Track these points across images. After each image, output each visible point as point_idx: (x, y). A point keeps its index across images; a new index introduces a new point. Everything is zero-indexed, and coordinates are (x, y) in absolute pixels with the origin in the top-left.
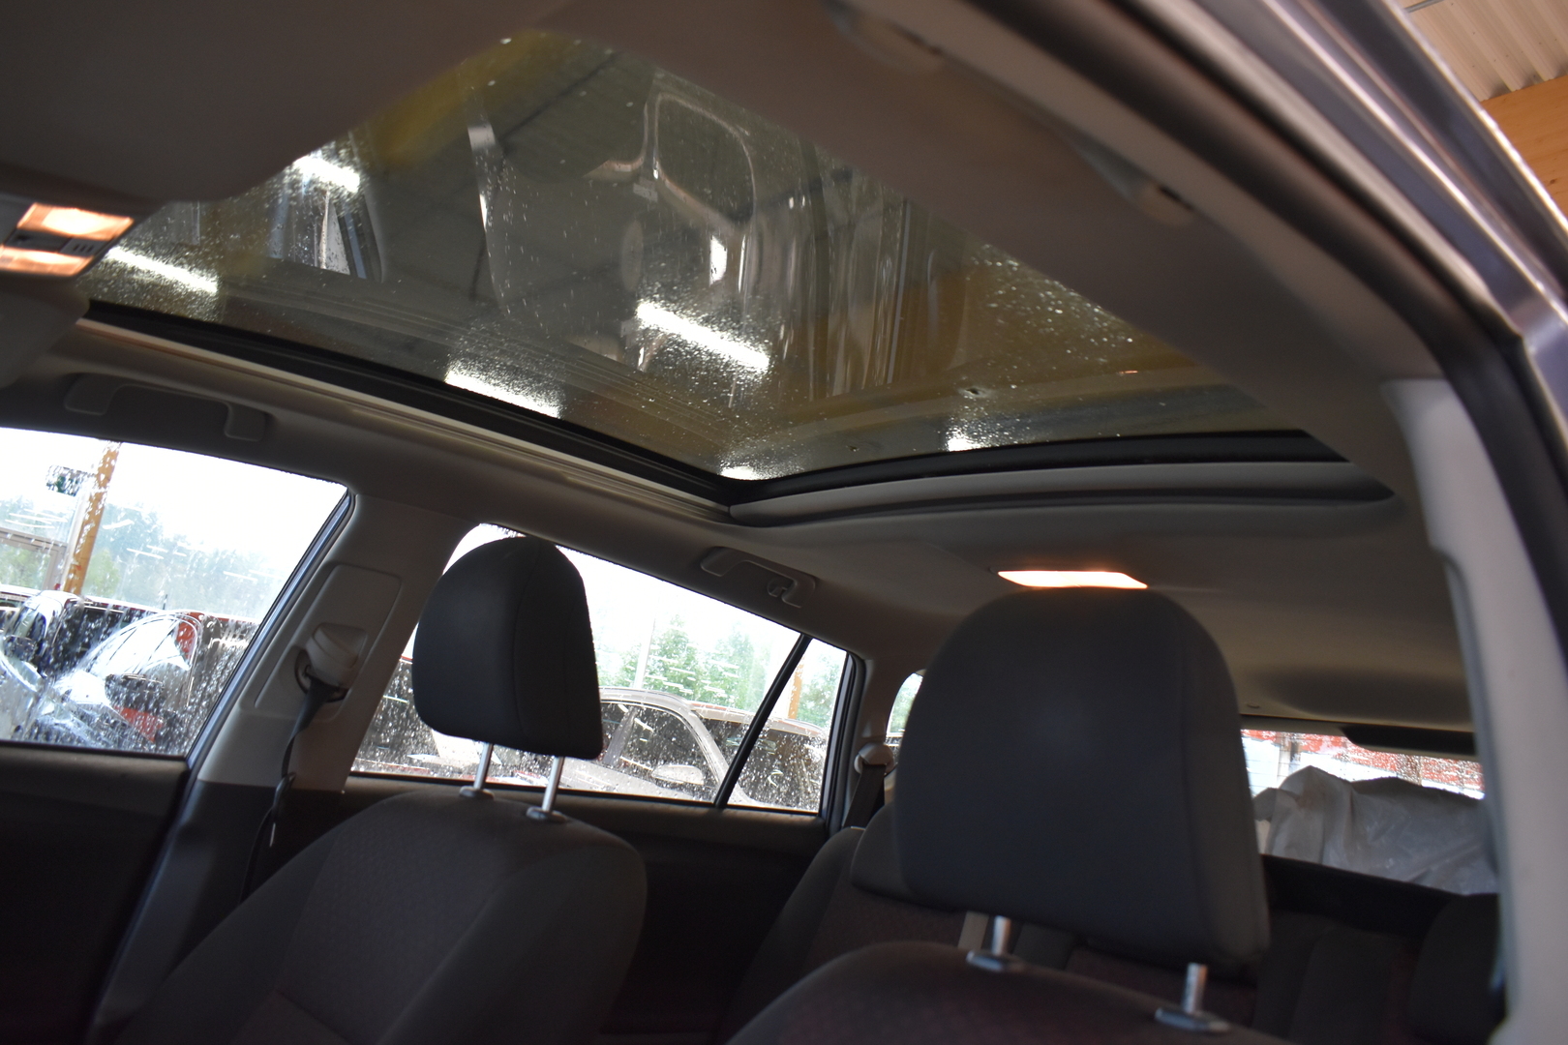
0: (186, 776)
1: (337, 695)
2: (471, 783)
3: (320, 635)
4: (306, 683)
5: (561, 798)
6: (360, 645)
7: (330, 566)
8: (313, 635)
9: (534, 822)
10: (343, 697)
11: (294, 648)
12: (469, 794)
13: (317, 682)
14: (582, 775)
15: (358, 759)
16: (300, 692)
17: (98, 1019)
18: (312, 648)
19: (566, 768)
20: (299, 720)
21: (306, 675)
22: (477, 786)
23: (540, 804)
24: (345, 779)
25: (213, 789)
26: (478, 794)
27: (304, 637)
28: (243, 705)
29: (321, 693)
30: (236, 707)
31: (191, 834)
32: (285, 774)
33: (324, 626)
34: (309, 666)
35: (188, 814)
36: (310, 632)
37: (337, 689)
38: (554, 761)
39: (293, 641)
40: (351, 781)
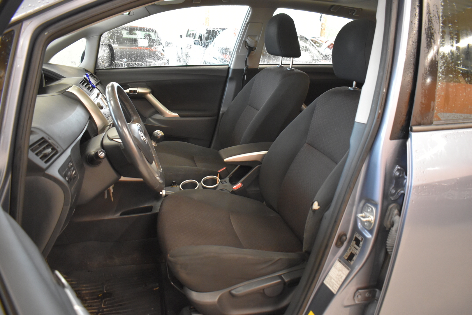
0: (229, 68)
1: (254, 49)
2: (279, 64)
3: (248, 38)
4: (248, 47)
5: (293, 66)
6: (257, 39)
7: (248, 23)
8: (247, 37)
9: (288, 70)
10: (255, 49)
11: (244, 41)
12: (279, 66)
13: (249, 47)
14: (297, 61)
15: (260, 61)
16: (247, 50)
17: (221, 113)
18: (247, 41)
19: (294, 59)
20: (247, 55)
21: (247, 46)
22: (280, 65)
23: (290, 67)
24: (258, 66)
25: (234, 70)
26: (280, 66)
27: (245, 39)
28: (236, 53)
29: (251, 49)
30: (235, 54)
31: (231, 79)
32: (246, 66)
33: (249, 35)
34: (248, 44)
35: (230, 75)
36: (246, 37)
37: (254, 48)
38: (292, 58)
39: (243, 40)
40: (260, 66)
